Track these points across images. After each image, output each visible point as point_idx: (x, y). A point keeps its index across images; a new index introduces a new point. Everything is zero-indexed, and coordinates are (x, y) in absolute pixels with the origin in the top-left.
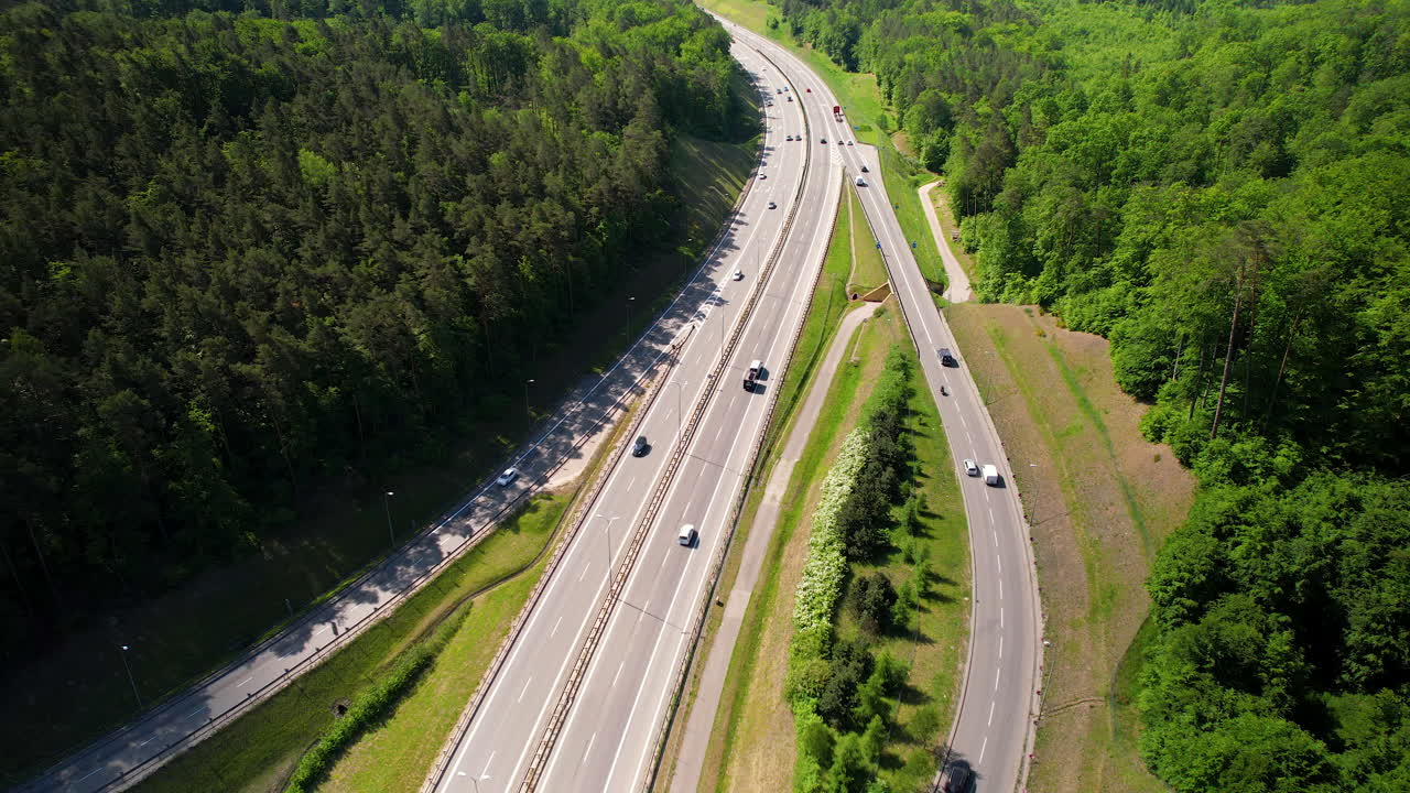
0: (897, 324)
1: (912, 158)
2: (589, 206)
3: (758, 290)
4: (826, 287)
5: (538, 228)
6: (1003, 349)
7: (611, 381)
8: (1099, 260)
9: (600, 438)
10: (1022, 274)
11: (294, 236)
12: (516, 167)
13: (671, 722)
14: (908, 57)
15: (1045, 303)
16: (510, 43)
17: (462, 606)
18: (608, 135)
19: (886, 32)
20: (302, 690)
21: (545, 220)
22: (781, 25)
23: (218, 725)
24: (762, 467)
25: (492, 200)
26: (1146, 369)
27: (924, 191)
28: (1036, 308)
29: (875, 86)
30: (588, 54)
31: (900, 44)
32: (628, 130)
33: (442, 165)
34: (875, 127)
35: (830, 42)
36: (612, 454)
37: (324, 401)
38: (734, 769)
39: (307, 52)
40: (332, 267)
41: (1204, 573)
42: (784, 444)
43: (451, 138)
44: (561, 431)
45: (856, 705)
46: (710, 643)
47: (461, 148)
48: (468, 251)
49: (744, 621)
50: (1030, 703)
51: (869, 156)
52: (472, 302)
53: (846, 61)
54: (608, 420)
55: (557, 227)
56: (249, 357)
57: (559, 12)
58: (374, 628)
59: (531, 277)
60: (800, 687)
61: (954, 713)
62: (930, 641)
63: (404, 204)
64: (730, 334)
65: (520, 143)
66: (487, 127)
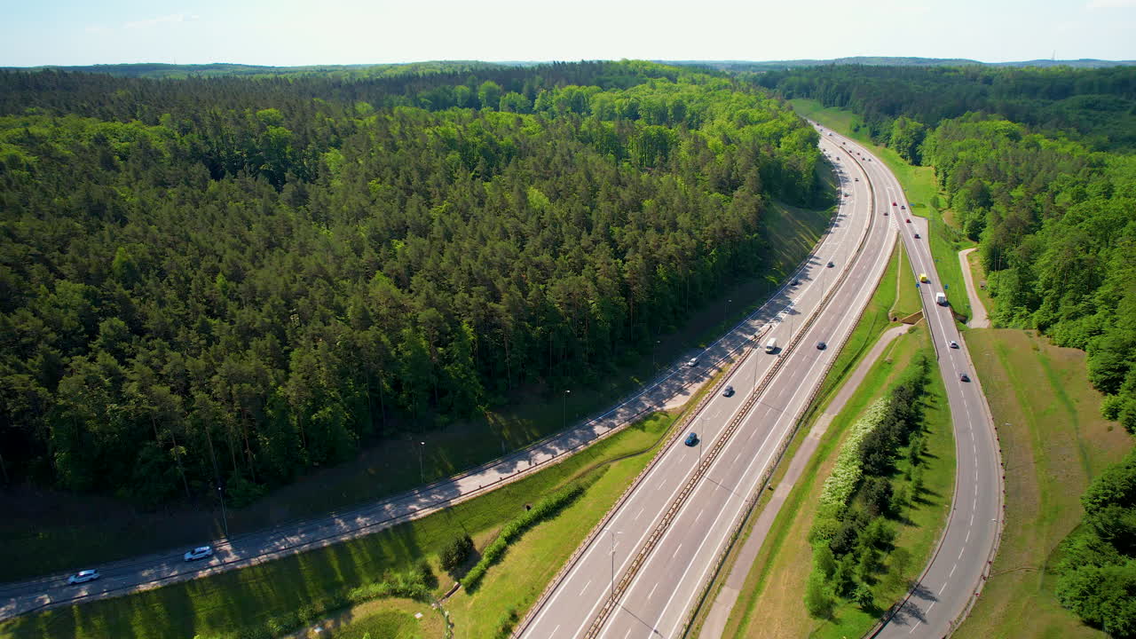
0: (925, 338)
1: (957, 229)
2: (706, 239)
3: (821, 308)
4: (873, 311)
5: (671, 248)
6: (1004, 359)
7: (711, 352)
8: (1088, 296)
9: (698, 386)
10: (1028, 307)
11: (522, 239)
12: (660, 210)
13: (730, 547)
14: (961, 154)
15: (1042, 328)
16: (660, 133)
17: (605, 467)
18: (722, 196)
19: (945, 135)
20: (508, 492)
21: (677, 243)
22: (861, 128)
23: (463, 499)
24: (810, 416)
25: (643, 228)
26: (1111, 370)
27: (963, 254)
28: (1035, 332)
29: (933, 176)
30: (714, 141)
31: (957, 144)
32: (737, 193)
33: (613, 204)
34: (929, 205)
35: (900, 142)
36: (707, 396)
37: (534, 334)
38: (770, 578)
39: (528, 133)
40: (545, 257)
41: (1124, 491)
42: (827, 404)
43: (619, 189)
44: (675, 377)
45: (856, 545)
46: (761, 508)
47: (626, 195)
48: (626, 257)
49: (786, 501)
50: (983, 568)
51: (920, 226)
52: (625, 289)
53: (912, 157)
54: (707, 375)
55: (684, 249)
56: (497, 300)
57: (693, 114)
58: (551, 468)
59: (664, 278)
60: (819, 533)
61: (926, 565)
62: (915, 525)
63: (588, 226)
64: (796, 333)
65: (664, 195)
66: (643, 183)
